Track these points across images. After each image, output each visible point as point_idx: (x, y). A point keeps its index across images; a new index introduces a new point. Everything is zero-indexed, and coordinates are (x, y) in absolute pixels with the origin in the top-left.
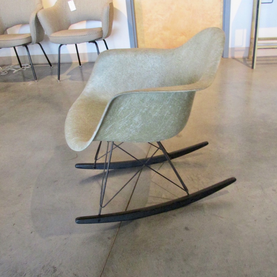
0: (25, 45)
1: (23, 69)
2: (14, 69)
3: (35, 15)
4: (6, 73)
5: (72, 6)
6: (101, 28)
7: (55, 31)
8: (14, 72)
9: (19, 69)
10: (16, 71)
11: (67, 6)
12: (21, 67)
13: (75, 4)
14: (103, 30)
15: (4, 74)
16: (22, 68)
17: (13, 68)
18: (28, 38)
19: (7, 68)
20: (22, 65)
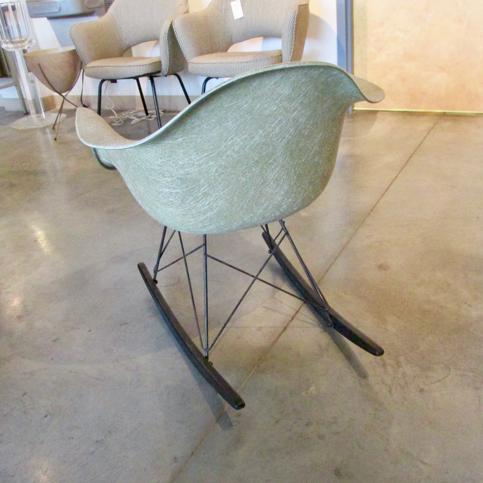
0: (151, 76)
1: (150, 118)
2: (134, 118)
3: (170, 24)
4: (120, 122)
5: (237, 11)
6: (280, 51)
7: (202, 53)
8: (133, 122)
9: (143, 118)
10: (136, 120)
11: (229, 9)
12: (147, 114)
13: (242, 6)
14: (282, 54)
15: (118, 124)
16: (148, 116)
17: (135, 116)
18: (156, 63)
19: (125, 115)
20: (149, 112)
